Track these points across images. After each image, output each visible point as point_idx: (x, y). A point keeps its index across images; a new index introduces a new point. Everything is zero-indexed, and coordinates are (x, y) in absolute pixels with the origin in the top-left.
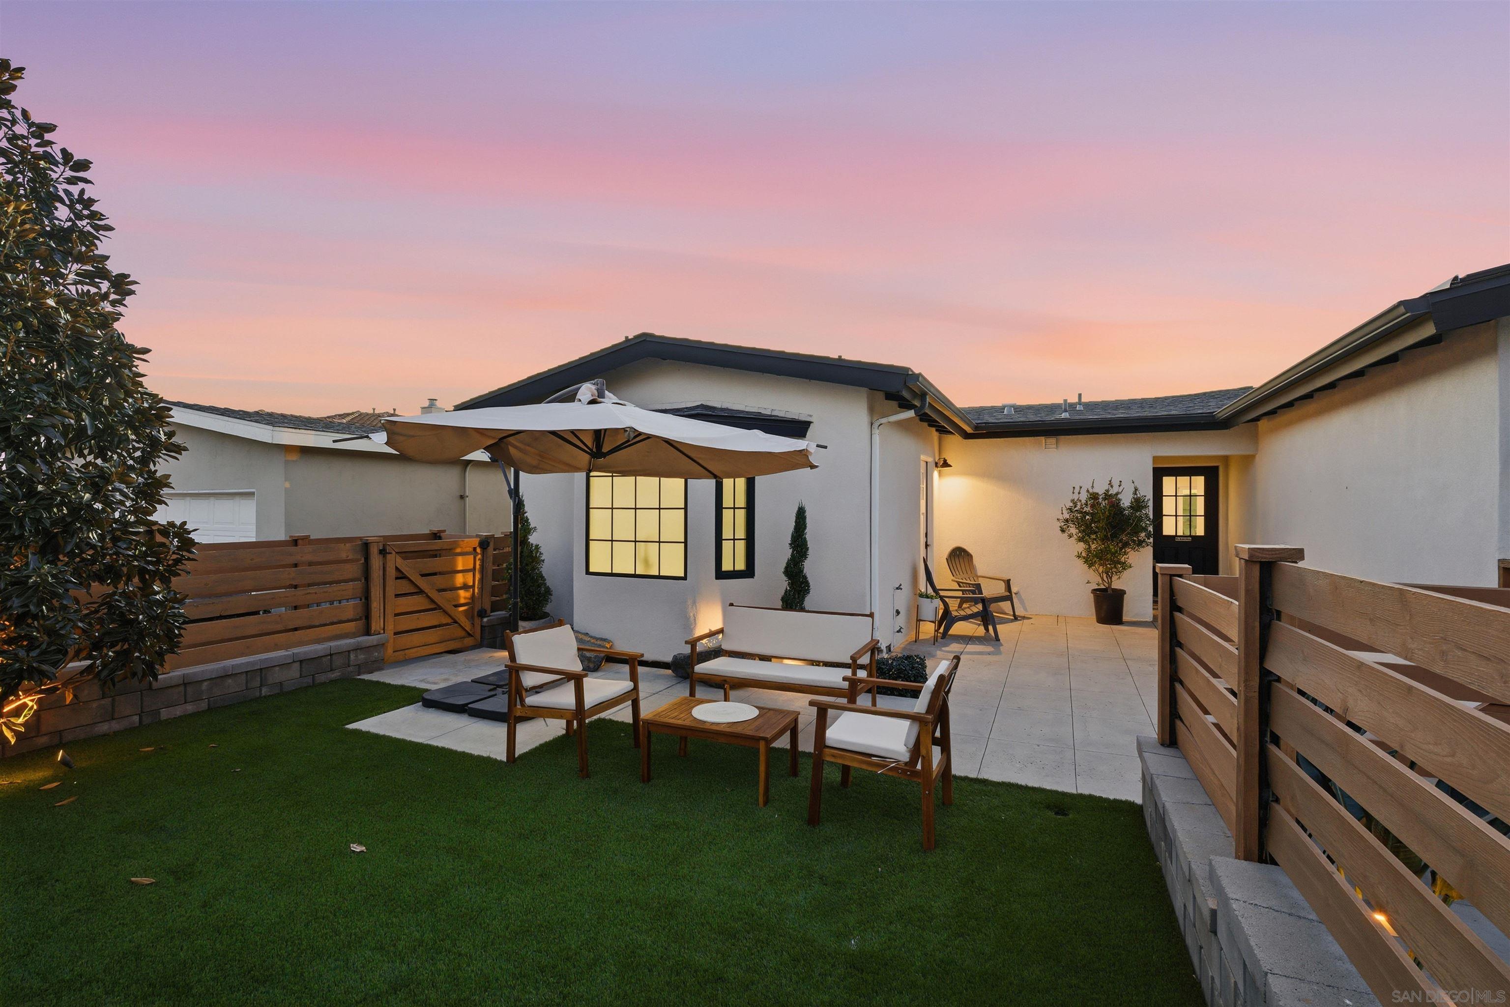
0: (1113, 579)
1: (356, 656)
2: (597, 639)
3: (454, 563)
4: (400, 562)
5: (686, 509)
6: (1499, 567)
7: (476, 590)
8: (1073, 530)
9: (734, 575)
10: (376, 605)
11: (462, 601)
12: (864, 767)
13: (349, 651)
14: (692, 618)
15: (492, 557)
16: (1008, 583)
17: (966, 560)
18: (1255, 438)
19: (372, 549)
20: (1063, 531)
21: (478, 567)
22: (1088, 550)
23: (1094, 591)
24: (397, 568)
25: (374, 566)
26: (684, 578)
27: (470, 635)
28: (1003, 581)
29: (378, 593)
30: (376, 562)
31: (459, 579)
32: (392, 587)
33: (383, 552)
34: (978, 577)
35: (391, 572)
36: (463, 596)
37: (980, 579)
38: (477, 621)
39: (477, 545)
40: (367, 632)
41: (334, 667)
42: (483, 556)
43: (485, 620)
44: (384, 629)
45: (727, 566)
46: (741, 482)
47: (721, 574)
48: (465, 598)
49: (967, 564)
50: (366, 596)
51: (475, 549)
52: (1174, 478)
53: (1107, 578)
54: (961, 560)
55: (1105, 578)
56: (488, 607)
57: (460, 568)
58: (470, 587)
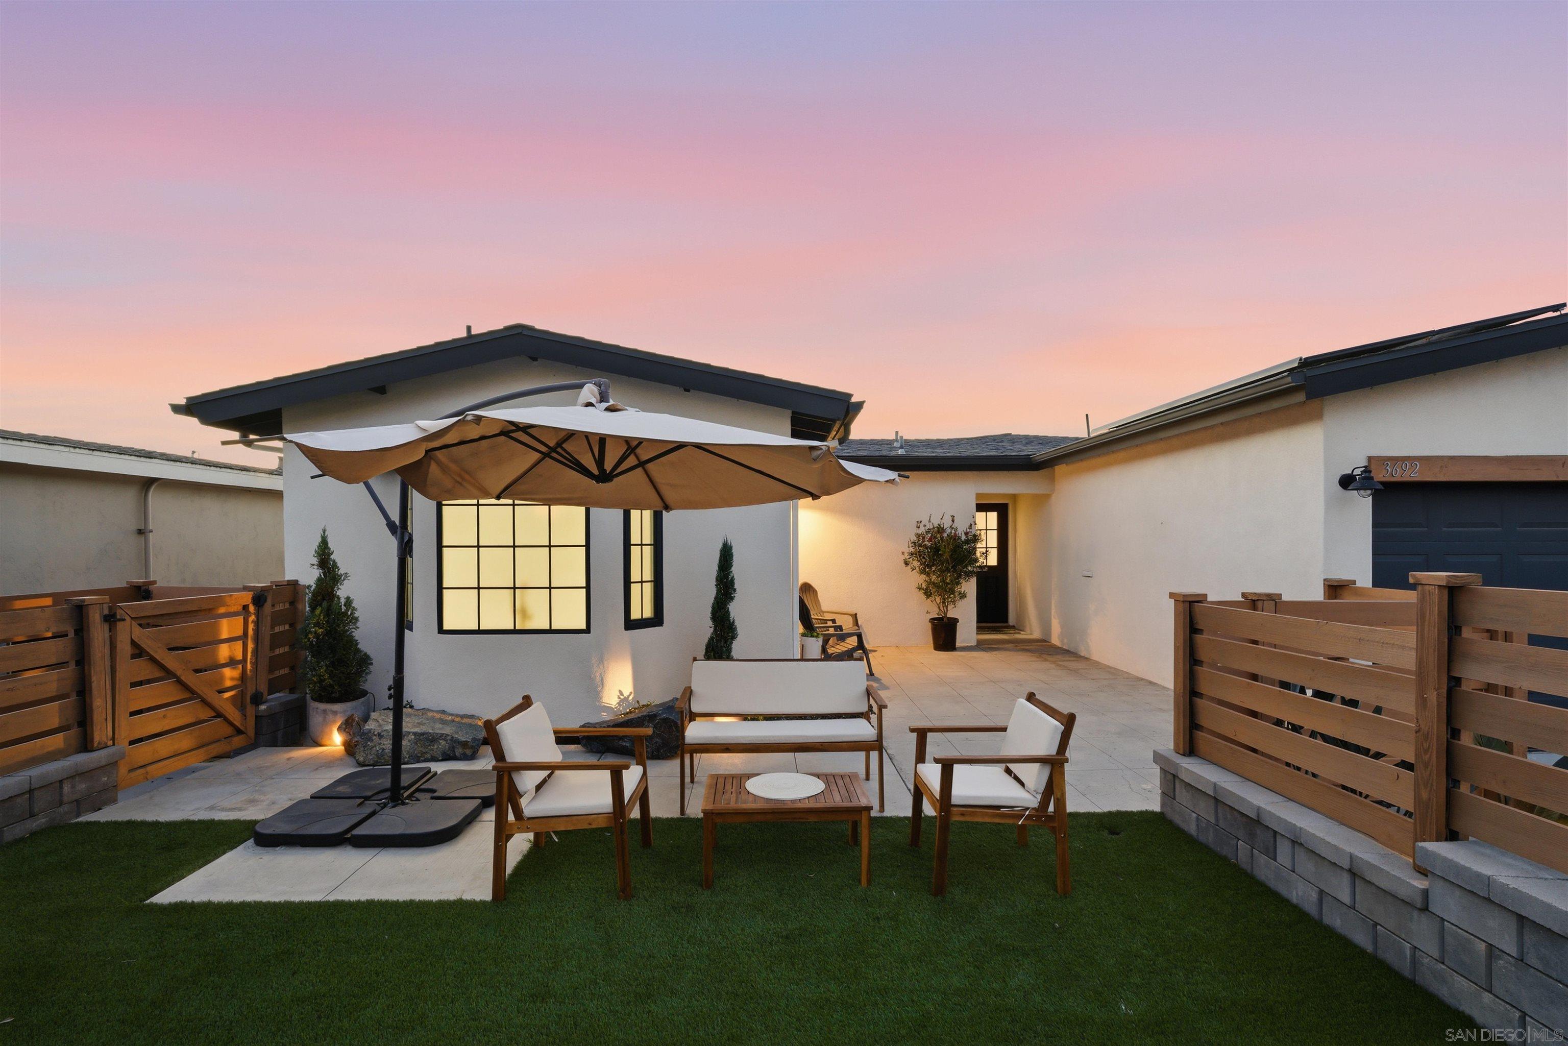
0: (949, 609)
1: (73, 787)
2: (463, 716)
3: (216, 628)
4: (139, 634)
5: (587, 546)
6: (1324, 584)
7: (249, 666)
8: (916, 564)
9: (643, 624)
10: (99, 704)
11: (228, 683)
12: (997, 820)
13: (61, 782)
14: (598, 679)
15: (269, 618)
16: (855, 616)
17: (812, 595)
18: (1052, 479)
19: (91, 615)
20: (907, 564)
21: (251, 632)
22: (930, 583)
23: (932, 620)
24: (133, 643)
25: (96, 641)
26: (587, 630)
27: (239, 732)
28: (850, 615)
29: (102, 682)
30: (98, 634)
31: (224, 652)
32: (129, 669)
33: (111, 619)
34: (824, 612)
35: (124, 648)
36: (230, 675)
37: (825, 614)
38: (250, 710)
39: (250, 600)
40: (86, 745)
41: (36, 810)
42: (257, 617)
43: (263, 707)
44: (113, 739)
45: (635, 615)
46: (648, 514)
47: (631, 624)
48: (232, 679)
49: (812, 598)
50: (83, 690)
51: (245, 607)
52: (985, 513)
53: (943, 607)
54: (808, 595)
55: (942, 608)
56: (263, 688)
57: (225, 635)
58: (239, 662)
